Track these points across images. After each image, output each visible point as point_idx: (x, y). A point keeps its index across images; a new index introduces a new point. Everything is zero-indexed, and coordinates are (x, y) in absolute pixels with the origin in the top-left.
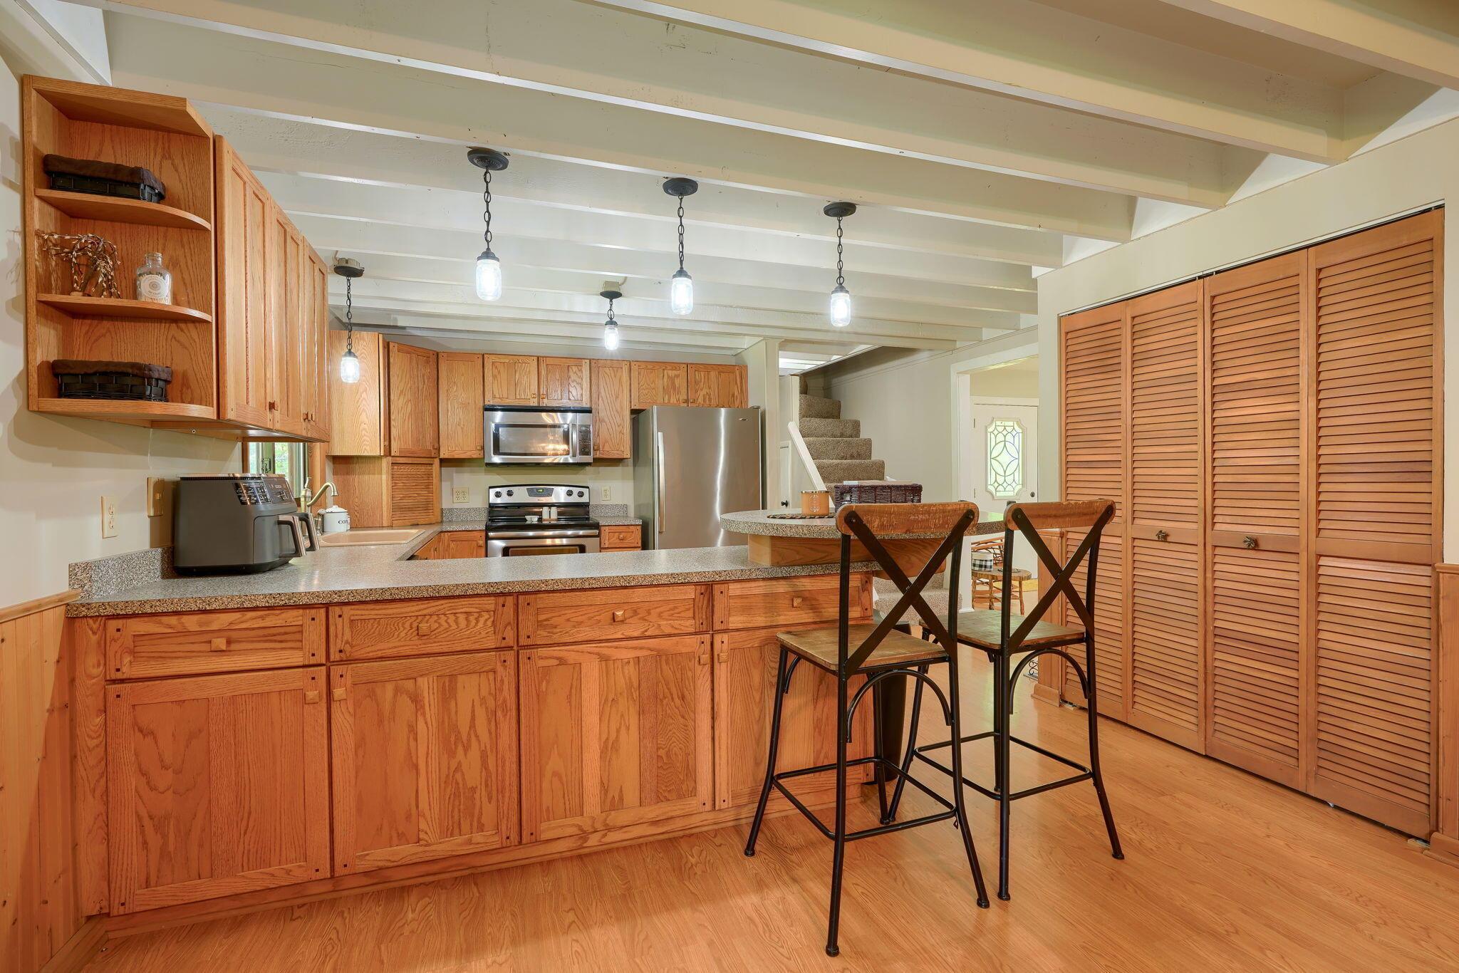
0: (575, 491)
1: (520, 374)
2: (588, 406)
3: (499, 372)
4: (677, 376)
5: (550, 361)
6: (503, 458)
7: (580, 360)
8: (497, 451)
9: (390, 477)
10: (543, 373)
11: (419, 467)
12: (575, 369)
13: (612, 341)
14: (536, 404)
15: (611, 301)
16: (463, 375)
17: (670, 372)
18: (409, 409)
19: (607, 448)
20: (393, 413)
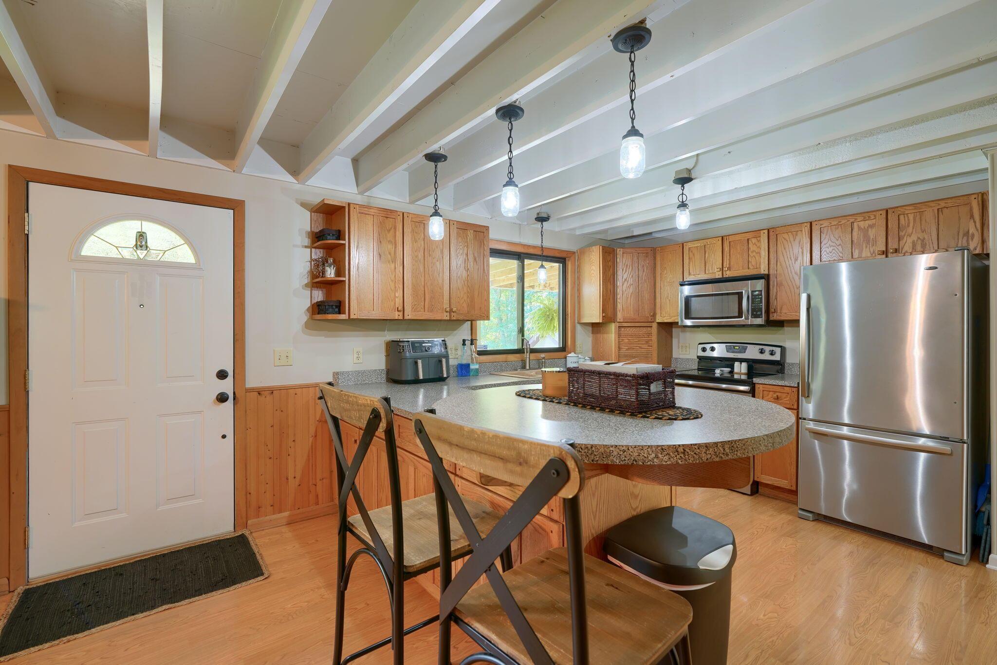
0: (767, 349)
1: (709, 254)
2: (766, 272)
3: (694, 255)
4: (871, 226)
5: (731, 238)
6: (693, 322)
7: (758, 232)
8: (688, 316)
9: (617, 336)
10: (726, 249)
11: (642, 329)
12: (754, 240)
13: (683, 221)
14: (721, 276)
15: (683, 186)
16: (670, 261)
17: (862, 224)
18: (631, 290)
19: (784, 311)
20: (619, 294)
